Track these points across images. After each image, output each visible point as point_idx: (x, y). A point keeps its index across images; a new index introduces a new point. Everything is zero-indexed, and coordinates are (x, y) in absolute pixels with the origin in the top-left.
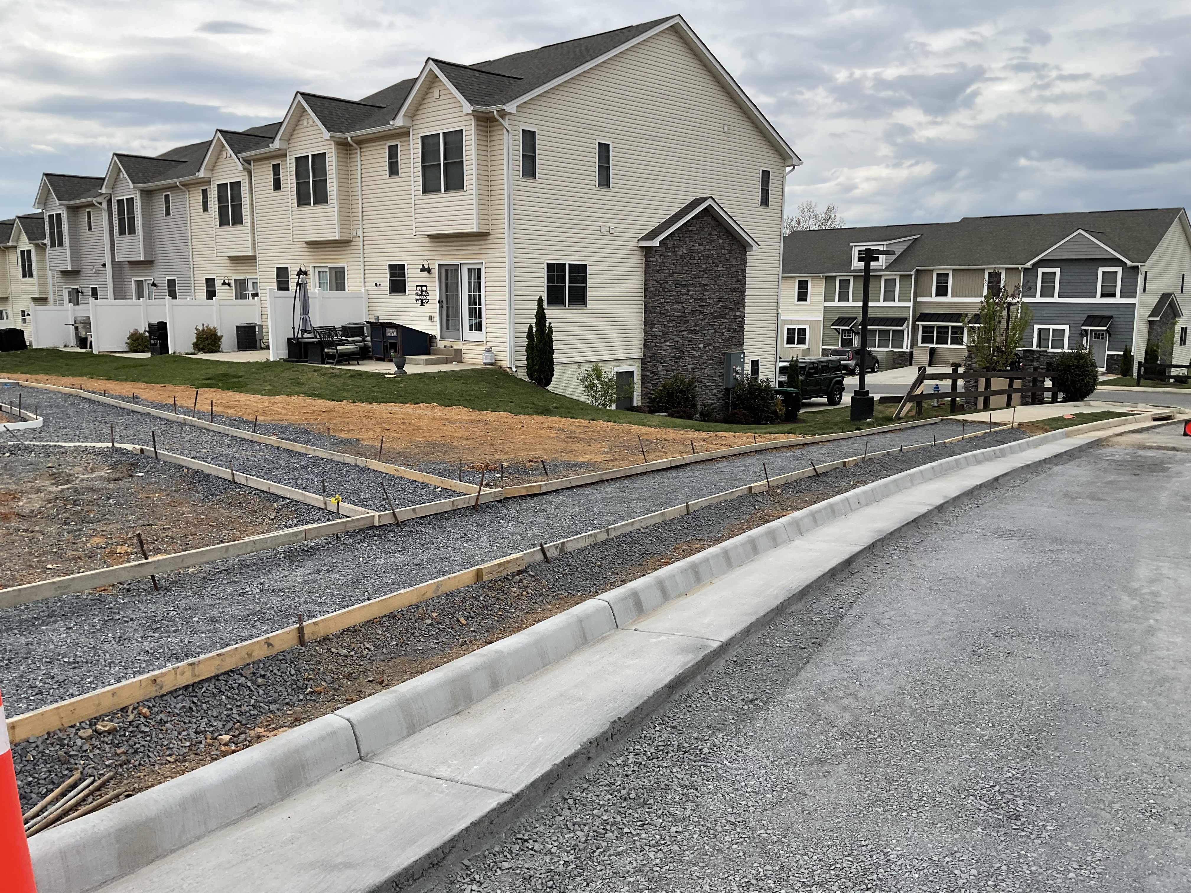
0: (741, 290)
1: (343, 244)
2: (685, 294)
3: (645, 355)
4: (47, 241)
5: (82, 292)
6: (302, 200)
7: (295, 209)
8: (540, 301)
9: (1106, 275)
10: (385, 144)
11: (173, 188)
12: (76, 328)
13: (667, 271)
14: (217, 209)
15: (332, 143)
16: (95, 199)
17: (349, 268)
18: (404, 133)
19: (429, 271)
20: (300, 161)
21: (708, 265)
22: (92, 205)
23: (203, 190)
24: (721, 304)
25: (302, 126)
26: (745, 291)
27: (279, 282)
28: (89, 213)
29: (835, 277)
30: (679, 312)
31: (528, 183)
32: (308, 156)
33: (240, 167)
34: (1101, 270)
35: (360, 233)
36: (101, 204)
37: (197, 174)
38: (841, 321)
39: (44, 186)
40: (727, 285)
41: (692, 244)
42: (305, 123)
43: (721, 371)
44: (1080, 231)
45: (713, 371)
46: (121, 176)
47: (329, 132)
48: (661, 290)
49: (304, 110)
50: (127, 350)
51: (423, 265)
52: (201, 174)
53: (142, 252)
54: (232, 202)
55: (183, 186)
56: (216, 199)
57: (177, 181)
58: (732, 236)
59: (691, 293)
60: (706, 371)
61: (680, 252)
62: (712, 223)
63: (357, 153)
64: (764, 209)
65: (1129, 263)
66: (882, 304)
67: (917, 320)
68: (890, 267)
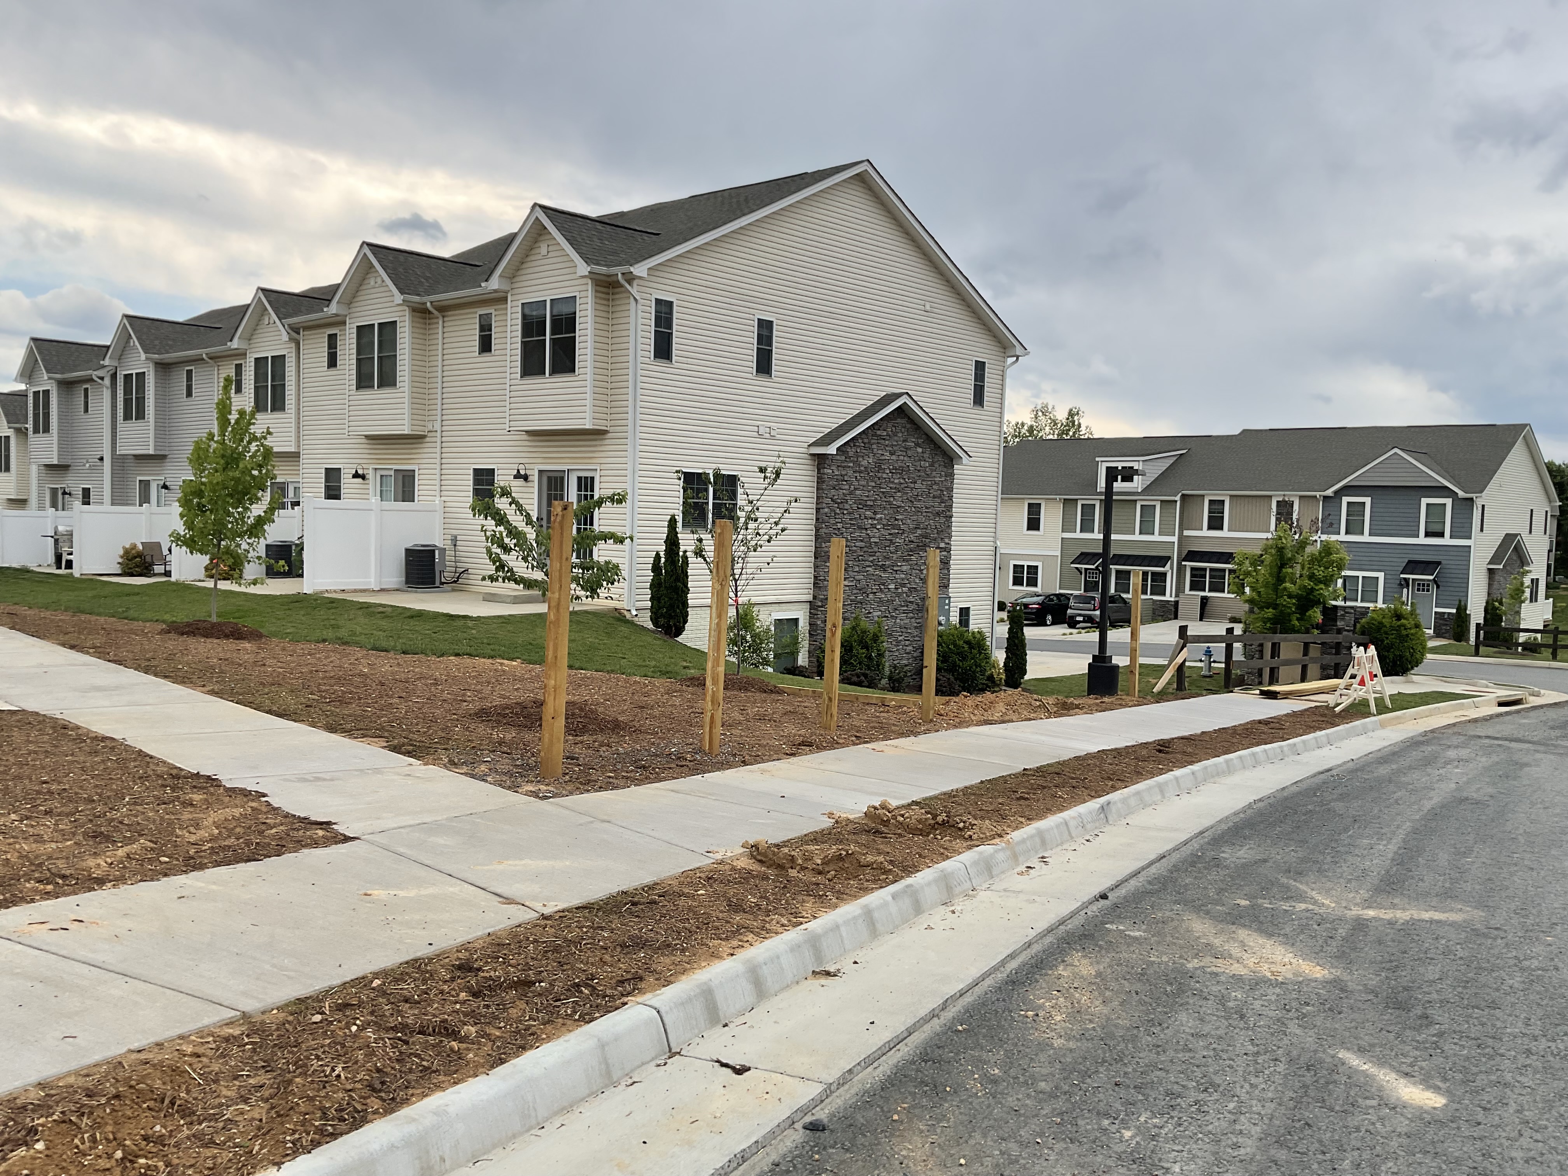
0: (946, 515)
1: (415, 440)
2: (871, 518)
3: (815, 597)
4: (30, 426)
5: (70, 494)
6: (363, 382)
7: (353, 392)
8: (672, 522)
9: (1431, 507)
10: (476, 313)
11: (199, 360)
12: (56, 541)
13: (847, 487)
14: (253, 391)
15: (407, 308)
16: (95, 373)
17: (421, 472)
18: (500, 299)
19: (526, 478)
20: (363, 331)
21: (902, 481)
22: (90, 380)
23: (236, 365)
24: (919, 532)
25: (369, 286)
26: (951, 517)
27: (327, 488)
28: (86, 390)
29: (1077, 500)
30: (862, 541)
31: (661, 366)
32: (373, 325)
33: (285, 337)
34: (1424, 501)
35: (437, 426)
36: (102, 378)
37: (229, 344)
38: (1084, 557)
39: (30, 352)
40: (927, 508)
41: (880, 452)
42: (372, 283)
43: (918, 621)
44: (1396, 450)
45: (907, 621)
46: (132, 344)
47: (402, 293)
48: (838, 511)
49: (372, 266)
50: (119, 572)
51: (518, 470)
52: (235, 344)
53: (152, 444)
54: (272, 381)
55: (210, 358)
56: (253, 377)
57: (203, 352)
58: (935, 444)
59: (878, 516)
60: (898, 621)
61: (865, 463)
62: (908, 426)
63: (438, 323)
64: (977, 410)
65: (1461, 494)
66: (1137, 537)
67: (1184, 560)
68: (1147, 490)
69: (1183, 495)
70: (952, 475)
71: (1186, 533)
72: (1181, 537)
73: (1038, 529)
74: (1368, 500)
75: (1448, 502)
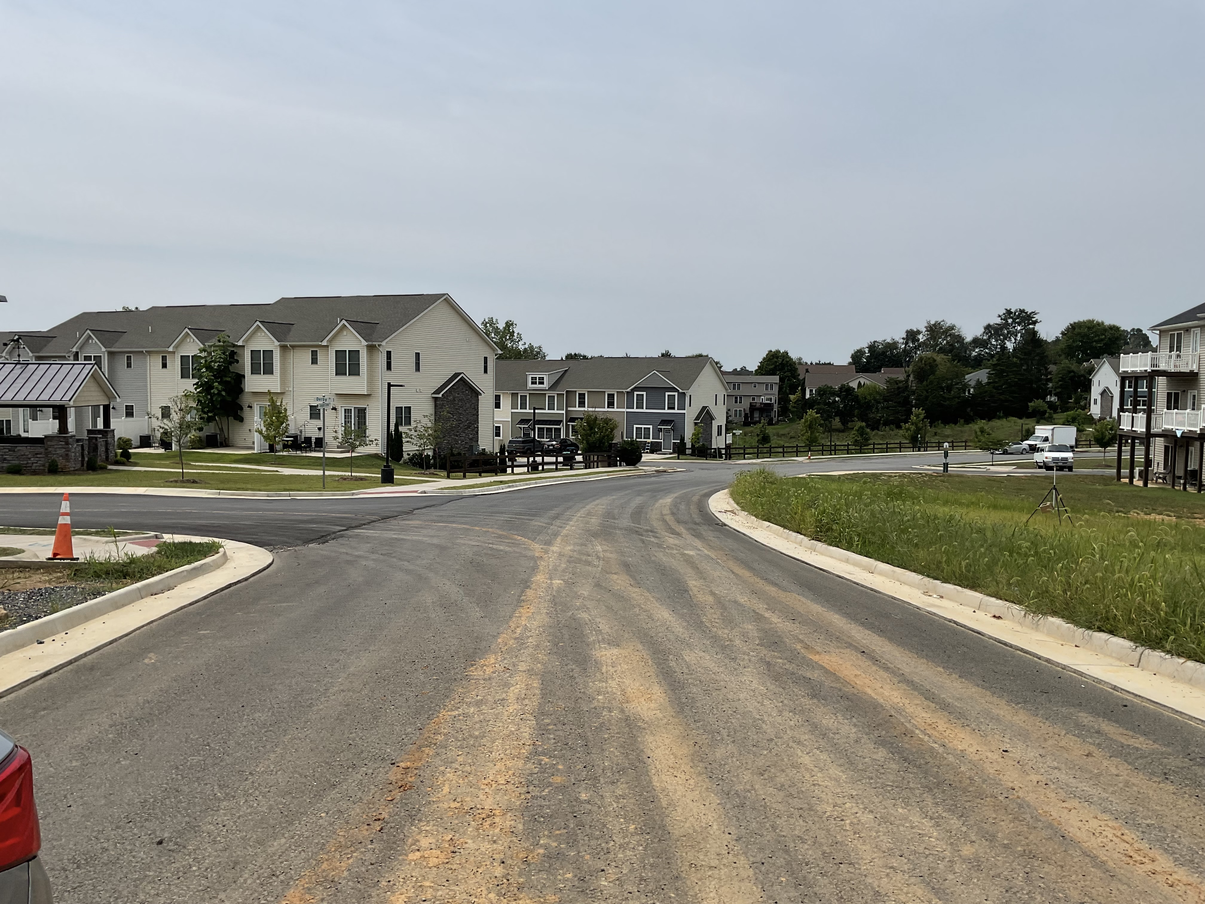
1: (281, 394)
2: (452, 418)
3: (436, 447)
6: (254, 371)
7: (250, 375)
9: (669, 397)
10: (310, 350)
11: (136, 352)
13: (444, 408)
14: (180, 369)
15: (277, 345)
16: (67, 354)
18: (324, 347)
19: (335, 409)
20: (255, 352)
21: (462, 404)
23: (162, 356)
24: (468, 422)
25: (257, 335)
26: (478, 415)
29: (517, 393)
32: (260, 350)
34: (666, 394)
35: (291, 389)
36: (69, 357)
38: (522, 421)
40: (470, 413)
41: (456, 394)
42: (259, 334)
43: (469, 452)
44: (655, 371)
47: (278, 342)
48: (442, 416)
49: (260, 328)
51: (332, 407)
52: (171, 349)
54: (192, 366)
55: (146, 353)
56: (179, 363)
57: (144, 350)
58: (473, 390)
59: (455, 417)
61: (450, 398)
62: (464, 384)
63: (292, 352)
64: (486, 375)
65: (682, 391)
66: (547, 411)
67: (569, 422)
68: (550, 389)
69: (567, 391)
70: (478, 400)
71: (569, 409)
72: (567, 411)
73: (499, 408)
74: (644, 393)
75: (676, 394)
